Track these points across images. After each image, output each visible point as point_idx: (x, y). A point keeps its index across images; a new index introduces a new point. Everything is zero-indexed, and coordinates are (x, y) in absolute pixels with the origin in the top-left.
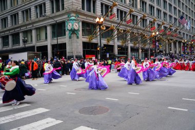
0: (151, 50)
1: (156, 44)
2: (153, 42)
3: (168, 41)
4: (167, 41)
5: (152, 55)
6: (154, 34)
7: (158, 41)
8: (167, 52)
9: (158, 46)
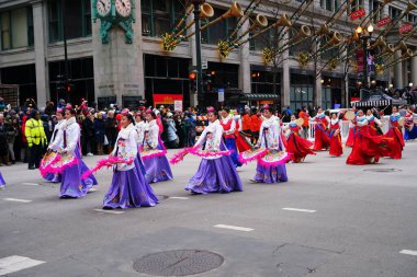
0: (353, 80)
1: (365, 63)
2: (359, 55)
3: (404, 51)
4: (399, 53)
5: (354, 94)
6: (359, 30)
7: (373, 52)
8: (401, 87)
9: (373, 68)
